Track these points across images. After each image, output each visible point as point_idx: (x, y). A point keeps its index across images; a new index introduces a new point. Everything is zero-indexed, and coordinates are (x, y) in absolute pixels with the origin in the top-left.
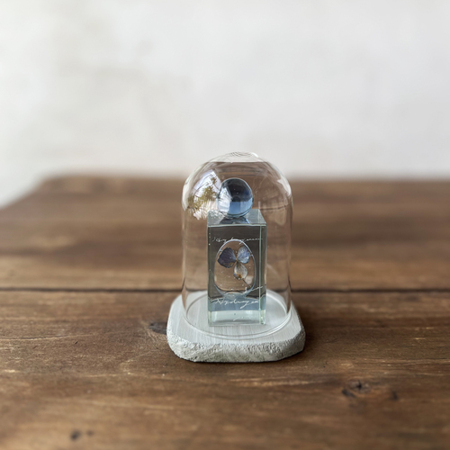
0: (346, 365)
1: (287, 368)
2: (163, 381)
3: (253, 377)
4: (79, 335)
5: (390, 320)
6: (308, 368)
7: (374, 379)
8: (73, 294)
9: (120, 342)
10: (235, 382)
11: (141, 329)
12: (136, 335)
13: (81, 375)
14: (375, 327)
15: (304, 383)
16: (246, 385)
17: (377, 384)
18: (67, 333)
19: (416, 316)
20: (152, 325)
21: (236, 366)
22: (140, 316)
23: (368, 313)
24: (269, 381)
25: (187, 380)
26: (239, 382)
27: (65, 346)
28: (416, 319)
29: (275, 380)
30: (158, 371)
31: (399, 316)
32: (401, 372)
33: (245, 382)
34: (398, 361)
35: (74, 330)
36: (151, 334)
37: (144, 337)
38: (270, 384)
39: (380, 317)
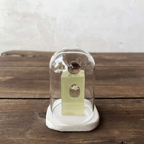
0: (116, 132)
1: (93, 134)
2: (43, 140)
3: (80, 139)
4: (11, 119)
5: (131, 111)
6: (101, 134)
7: (128, 139)
8: (10, 100)
9: (27, 122)
10: (72, 141)
11: (35, 116)
12: (33, 119)
13: (10, 138)
14: (126, 114)
15: (100, 141)
16: (77, 143)
17: (129, 141)
18: (5, 118)
19: (141, 109)
20: (40, 114)
21: (73, 133)
22: (35, 110)
23: (123, 108)
24: (86, 140)
25: (53, 140)
26: (74, 141)
27: (4, 124)
28: (141, 111)
29: (88, 140)
30: (41, 136)
31: (134, 109)
32: (138, 135)
33: (76, 141)
34: (136, 130)
35: (9, 116)
36: (39, 118)
37: (36, 120)
38: (86, 142)
39: (127, 109)
